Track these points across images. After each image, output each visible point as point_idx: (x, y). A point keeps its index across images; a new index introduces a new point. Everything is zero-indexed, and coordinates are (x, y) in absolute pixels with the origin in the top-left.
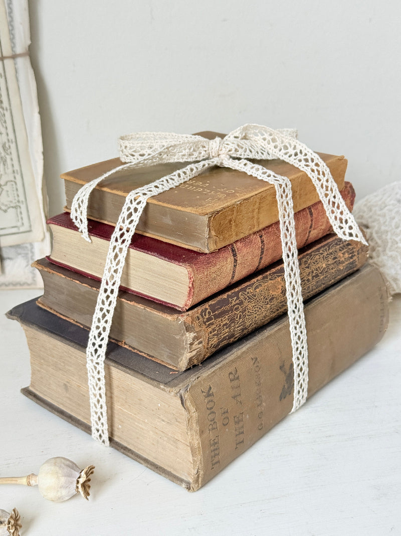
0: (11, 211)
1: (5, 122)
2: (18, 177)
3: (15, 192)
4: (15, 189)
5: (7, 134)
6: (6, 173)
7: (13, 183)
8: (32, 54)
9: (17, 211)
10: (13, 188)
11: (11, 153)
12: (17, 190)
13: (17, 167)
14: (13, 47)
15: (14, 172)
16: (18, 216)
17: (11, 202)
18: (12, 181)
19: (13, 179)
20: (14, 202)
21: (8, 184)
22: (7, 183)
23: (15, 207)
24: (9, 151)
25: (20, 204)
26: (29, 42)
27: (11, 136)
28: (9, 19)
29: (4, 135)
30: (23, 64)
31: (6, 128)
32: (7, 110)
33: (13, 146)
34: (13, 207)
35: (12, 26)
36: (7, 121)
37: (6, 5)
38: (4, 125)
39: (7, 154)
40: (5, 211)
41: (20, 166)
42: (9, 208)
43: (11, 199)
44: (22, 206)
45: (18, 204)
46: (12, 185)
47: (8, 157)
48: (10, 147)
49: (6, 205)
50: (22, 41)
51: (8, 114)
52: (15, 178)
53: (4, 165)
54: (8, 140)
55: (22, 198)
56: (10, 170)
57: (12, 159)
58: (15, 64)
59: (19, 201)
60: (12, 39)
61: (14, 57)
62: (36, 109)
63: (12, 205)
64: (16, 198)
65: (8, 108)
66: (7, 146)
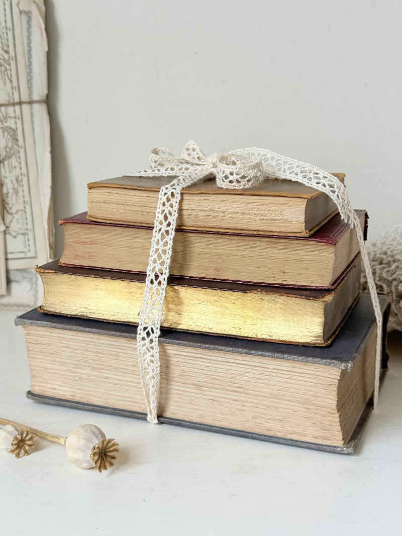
0: (20, 237)
1: (19, 158)
2: (28, 207)
3: (25, 221)
4: (24, 218)
5: (21, 169)
6: (17, 203)
7: (23, 212)
8: (50, 101)
9: (25, 238)
10: (23, 216)
11: (23, 185)
12: (26, 218)
13: (27, 198)
14: (30, 94)
15: (24, 202)
16: (26, 243)
17: (20, 229)
18: (22, 210)
19: (23, 209)
20: (23, 229)
21: (19, 212)
22: (18, 211)
23: (24, 234)
24: (21, 183)
25: (29, 232)
26: (46, 92)
27: (24, 171)
28: (28, 71)
29: (18, 169)
30: (40, 111)
31: (20, 163)
32: (22, 147)
33: (25, 179)
34: (21, 234)
35: (30, 76)
36: (21, 157)
37: (27, 59)
38: (18, 160)
39: (20, 186)
40: (15, 237)
41: (30, 197)
42: (18, 234)
43: (20, 226)
44: (29, 234)
45: (26, 231)
46: (23, 214)
47: (20, 189)
48: (22, 179)
49: (16, 232)
50: (40, 89)
51: (22, 151)
52: (25, 207)
53: (16, 195)
54: (21, 174)
55: (30, 227)
56: (21, 200)
57: (23, 191)
58: (31, 109)
59: (27, 229)
60: (30, 87)
61: (31, 103)
62: (48, 149)
63: (21, 232)
64: (25, 226)
65: (23, 146)
66: (20, 178)
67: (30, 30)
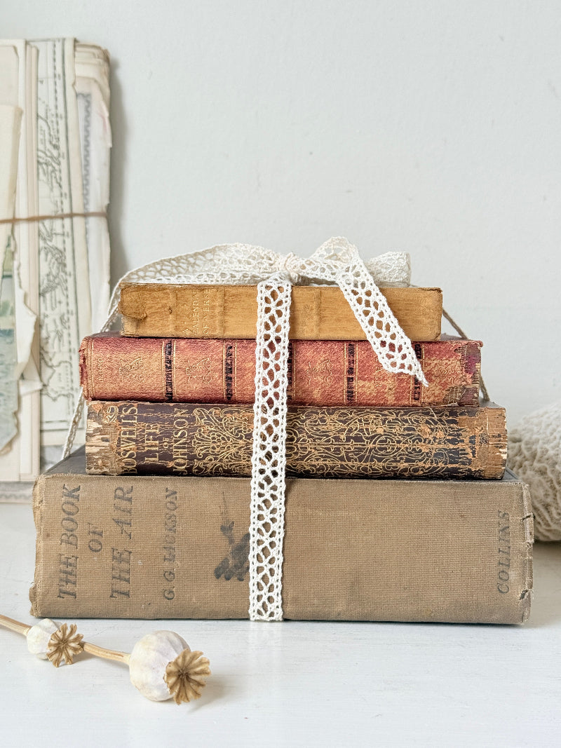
0: (62, 400)
1: (67, 289)
2: (75, 357)
3: (69, 377)
4: (69, 372)
5: (68, 304)
6: (60, 351)
7: (68, 364)
8: (111, 215)
9: (69, 401)
10: (67, 370)
11: (69, 327)
12: (72, 373)
13: (74, 345)
14: (86, 204)
15: (70, 350)
16: (69, 408)
17: (63, 388)
18: (66, 362)
19: (68, 360)
20: (67, 388)
21: (62, 365)
22: (60, 363)
23: (67, 396)
24: (67, 324)
25: (74, 393)
26: (106, 202)
27: (72, 307)
28: (84, 172)
29: (64, 305)
30: (97, 227)
31: (67, 296)
32: (70, 275)
33: (73, 318)
34: (64, 395)
35: (87, 180)
36: (69, 289)
37: (82, 157)
38: (65, 292)
39: (65, 328)
40: (55, 400)
42: (59, 396)
43: (62, 384)
44: (75, 395)
45: (71, 392)
46: (67, 367)
47: (65, 332)
48: (68, 319)
49: (56, 392)
50: (98, 197)
51: (70, 280)
52: (71, 358)
53: (60, 340)
54: (68, 312)
55: (76, 385)
56: (65, 348)
57: (69, 335)
58: (86, 223)
59: (72, 389)
60: (85, 195)
61: (85, 215)
62: (107, 278)
63: (63, 393)
64: (70, 384)
65: (72, 273)
66: (66, 318)
67: (88, 119)
